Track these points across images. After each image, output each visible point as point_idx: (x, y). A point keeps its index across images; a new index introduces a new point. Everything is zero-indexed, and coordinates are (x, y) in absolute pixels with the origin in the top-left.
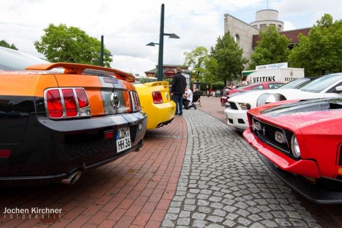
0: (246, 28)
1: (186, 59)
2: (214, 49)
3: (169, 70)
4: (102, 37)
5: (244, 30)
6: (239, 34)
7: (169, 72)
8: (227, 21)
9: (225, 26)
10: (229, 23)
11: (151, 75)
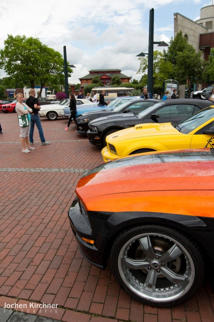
0: (194, 27)
1: (141, 64)
2: (167, 52)
3: (103, 76)
4: (65, 47)
5: (192, 30)
6: (188, 34)
7: (103, 77)
8: (177, 21)
9: (175, 26)
10: (179, 22)
11: (85, 81)
